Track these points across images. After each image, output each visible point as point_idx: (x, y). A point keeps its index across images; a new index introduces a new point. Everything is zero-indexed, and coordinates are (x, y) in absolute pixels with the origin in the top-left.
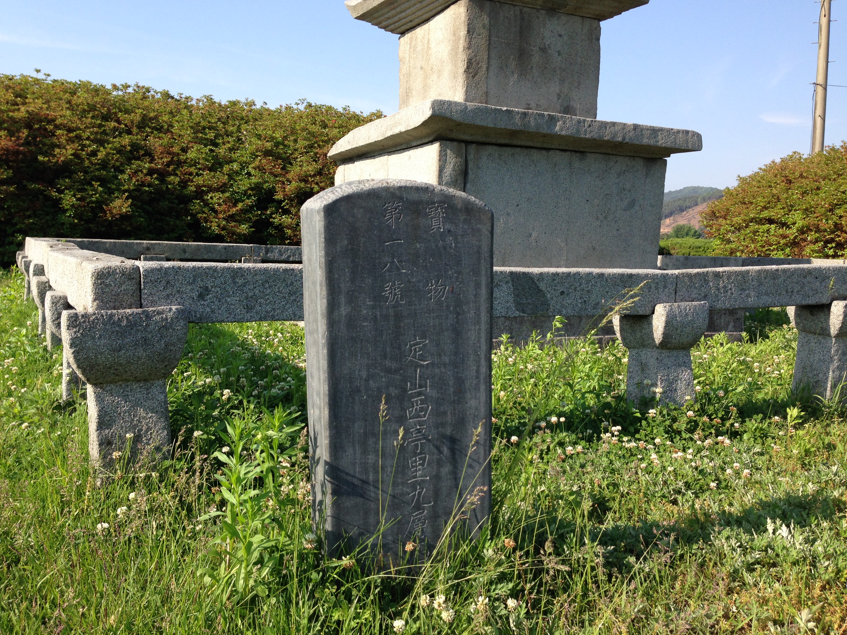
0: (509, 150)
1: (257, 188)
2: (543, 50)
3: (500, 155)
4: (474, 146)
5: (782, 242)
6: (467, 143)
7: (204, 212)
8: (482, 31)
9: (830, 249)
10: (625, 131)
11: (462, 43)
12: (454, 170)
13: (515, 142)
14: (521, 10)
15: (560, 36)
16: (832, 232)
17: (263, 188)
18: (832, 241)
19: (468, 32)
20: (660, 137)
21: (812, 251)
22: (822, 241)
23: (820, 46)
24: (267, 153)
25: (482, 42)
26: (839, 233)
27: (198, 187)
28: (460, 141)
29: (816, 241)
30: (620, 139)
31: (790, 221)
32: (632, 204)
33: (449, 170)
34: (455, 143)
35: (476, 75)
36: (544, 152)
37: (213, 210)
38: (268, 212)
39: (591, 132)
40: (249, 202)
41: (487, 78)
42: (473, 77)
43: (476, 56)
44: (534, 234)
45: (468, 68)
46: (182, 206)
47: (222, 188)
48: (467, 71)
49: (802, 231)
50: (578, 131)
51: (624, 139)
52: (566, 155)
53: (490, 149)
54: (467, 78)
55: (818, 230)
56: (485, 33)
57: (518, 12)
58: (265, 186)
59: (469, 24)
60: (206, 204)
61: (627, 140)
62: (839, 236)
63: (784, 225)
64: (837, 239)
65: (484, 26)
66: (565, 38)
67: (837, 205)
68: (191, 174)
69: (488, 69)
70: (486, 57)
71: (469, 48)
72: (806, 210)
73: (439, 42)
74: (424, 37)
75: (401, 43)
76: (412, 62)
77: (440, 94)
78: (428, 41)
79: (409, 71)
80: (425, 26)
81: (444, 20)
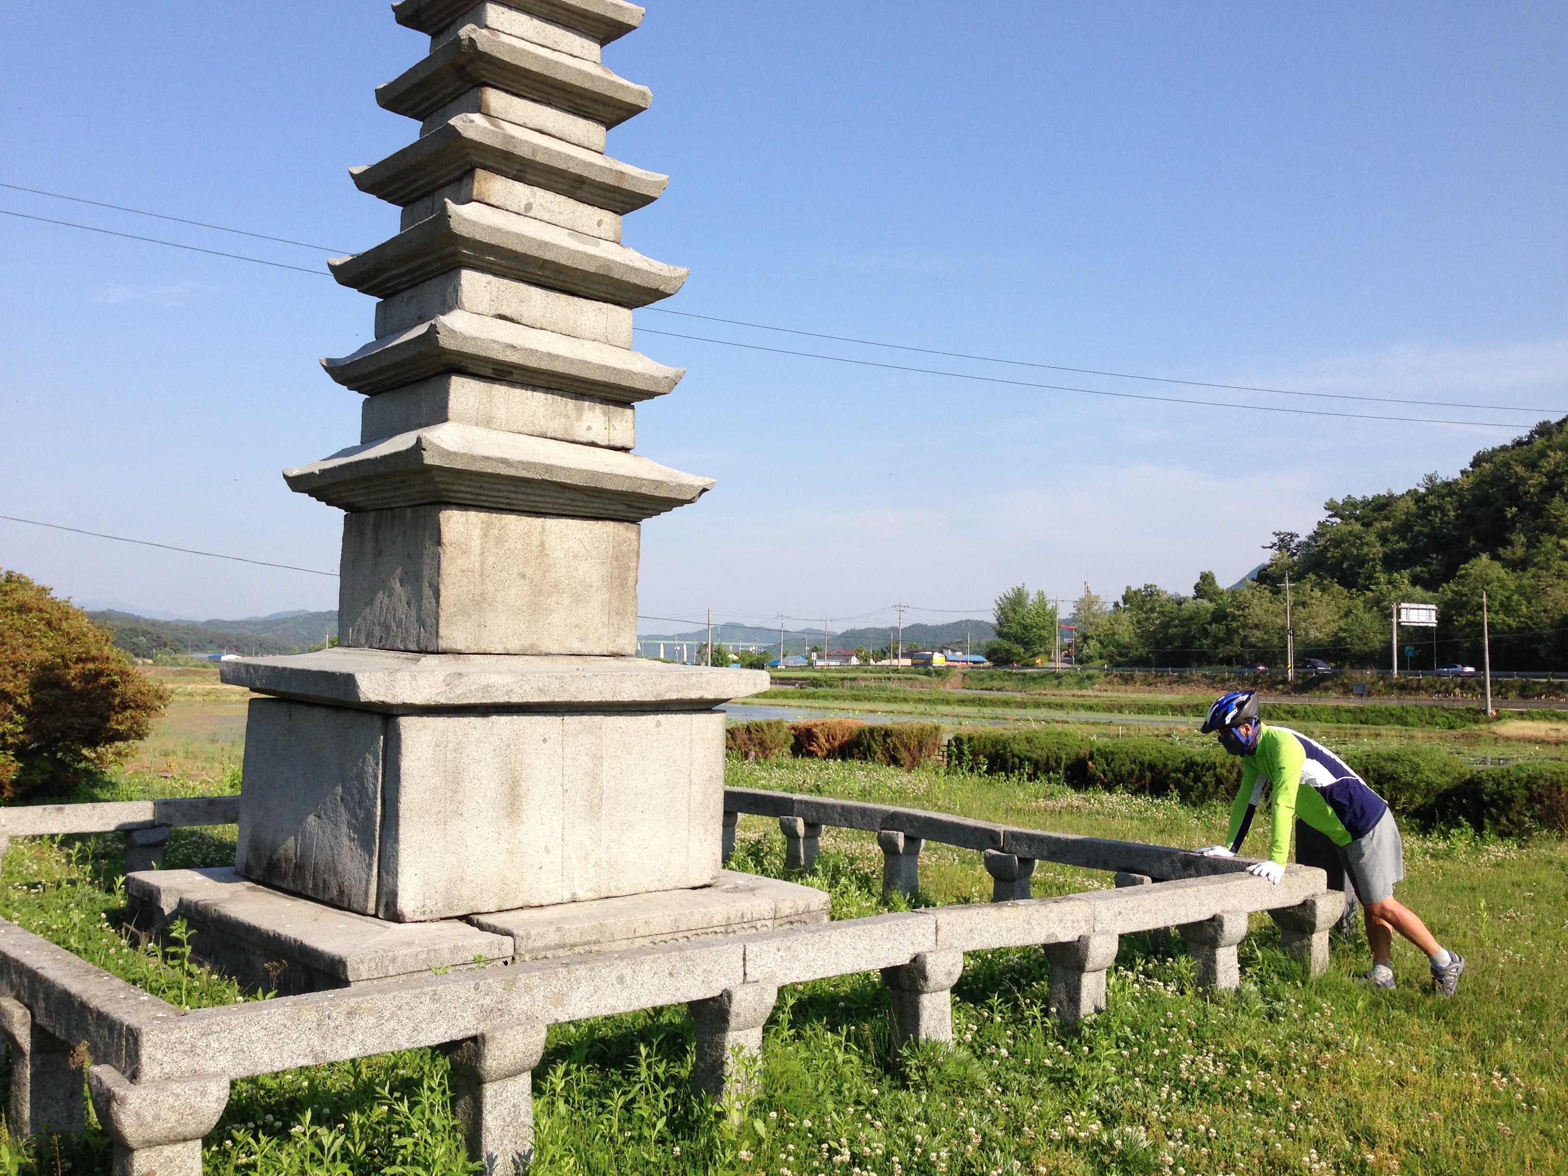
73: (575, 557)
74: (528, 534)
75: (454, 519)
76: (491, 559)
77: (576, 626)
78: (542, 544)
79: (482, 569)
80: (529, 519)
81: (587, 532)
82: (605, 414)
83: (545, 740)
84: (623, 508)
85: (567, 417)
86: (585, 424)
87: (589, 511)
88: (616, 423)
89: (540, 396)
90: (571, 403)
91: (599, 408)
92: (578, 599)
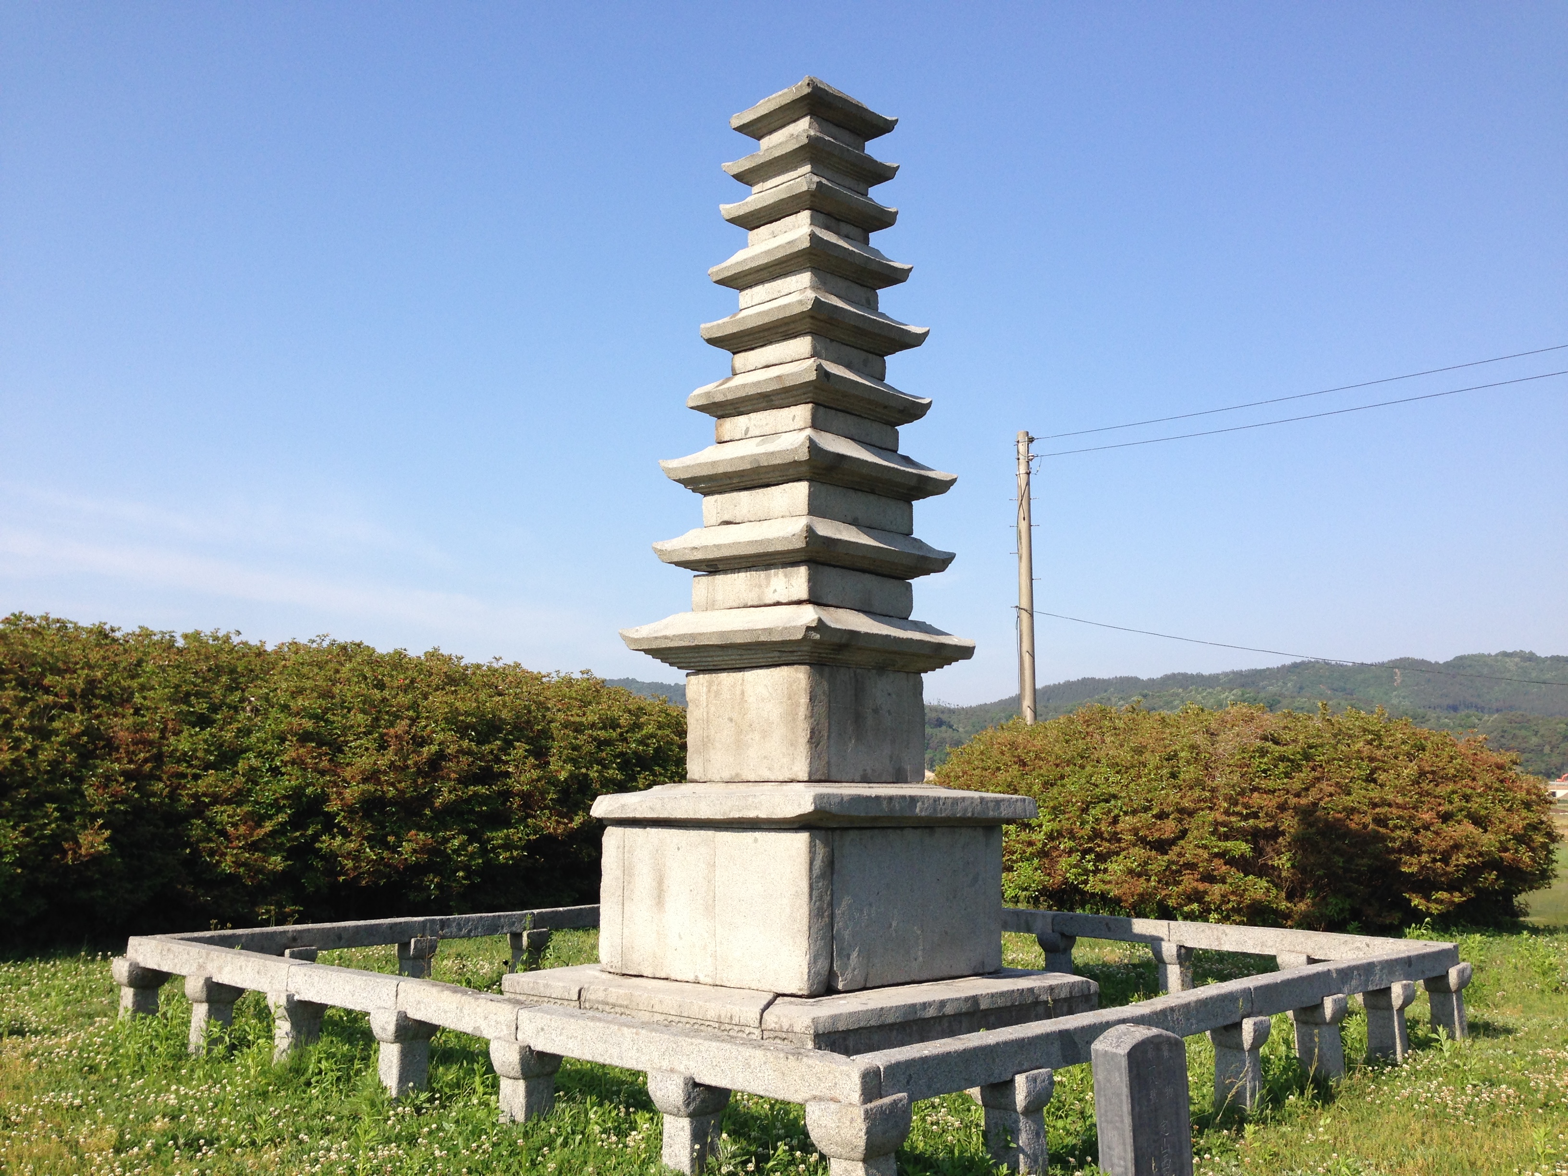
0: (868, 833)
1: (296, 794)
2: (876, 711)
3: (861, 839)
4: (838, 832)
5: (1029, 850)
6: (833, 829)
7: (210, 840)
8: (823, 697)
9: (1089, 861)
10: (974, 805)
11: (802, 711)
12: (823, 861)
13: (875, 825)
14: (855, 672)
15: (889, 694)
16: (1090, 839)
17: (304, 794)
18: (1090, 851)
19: (810, 699)
20: (1002, 809)
21: (1069, 865)
22: (1078, 851)
23: (1020, 558)
24: (304, 737)
25: (822, 709)
26: (1098, 841)
27: (195, 796)
28: (828, 829)
29: (1070, 852)
30: (970, 815)
31: (1034, 822)
32: (975, 879)
33: (818, 863)
34: (823, 832)
35: (818, 744)
36: (899, 832)
37: (223, 833)
38: (310, 832)
39: (945, 810)
40: (281, 818)
41: (828, 747)
42: (816, 747)
43: (818, 724)
44: (894, 924)
45: (811, 738)
46: (171, 831)
47: (239, 798)
48: (810, 741)
49: (1051, 837)
50: (935, 810)
51: (973, 814)
52: (918, 832)
53: (853, 834)
54: (811, 748)
55: (1072, 836)
56: (826, 700)
57: (852, 675)
58: (309, 790)
59: (811, 692)
60: (211, 823)
61: (976, 815)
62: (1099, 846)
63: (1027, 826)
64: (1097, 849)
65: (824, 693)
66: (894, 696)
67: (1091, 802)
68: (184, 776)
69: (829, 737)
70: (827, 725)
71: (811, 717)
72: (1054, 808)
73: (763, 699)
74: (734, 686)
75: (692, 682)
76: (713, 709)
77: (765, 757)
78: (743, 693)
79: (708, 717)
80: (734, 674)
81: (770, 677)
82: (786, 576)
83: (678, 849)
84: (777, 654)
85: (760, 586)
86: (772, 589)
87: (770, 661)
88: (793, 581)
89: (742, 575)
90: (762, 574)
91: (781, 572)
92: (765, 734)
